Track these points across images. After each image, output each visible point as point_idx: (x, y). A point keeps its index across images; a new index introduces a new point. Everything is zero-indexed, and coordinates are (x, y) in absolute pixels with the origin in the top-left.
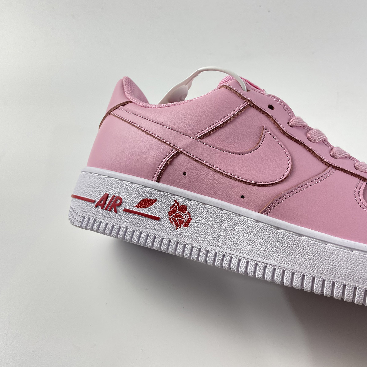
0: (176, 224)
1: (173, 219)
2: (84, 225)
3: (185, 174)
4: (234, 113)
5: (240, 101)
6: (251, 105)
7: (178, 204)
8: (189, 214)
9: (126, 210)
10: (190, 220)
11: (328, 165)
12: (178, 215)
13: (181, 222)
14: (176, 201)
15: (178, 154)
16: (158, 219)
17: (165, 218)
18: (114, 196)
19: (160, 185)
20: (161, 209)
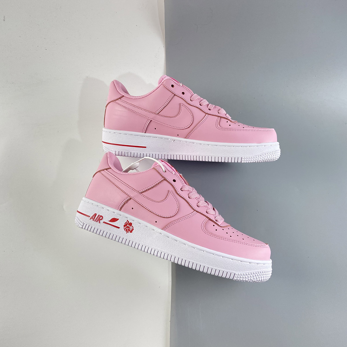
0: (127, 231)
1: (126, 229)
2: (84, 227)
3: (133, 209)
4: (157, 183)
5: (161, 177)
6: (165, 179)
7: (128, 222)
8: (133, 227)
9: (104, 222)
10: (133, 229)
11: (195, 210)
12: (128, 227)
13: (129, 230)
14: (127, 220)
15: (130, 199)
16: (119, 228)
17: (122, 227)
18: (99, 215)
19: (121, 213)
20: (120, 223)
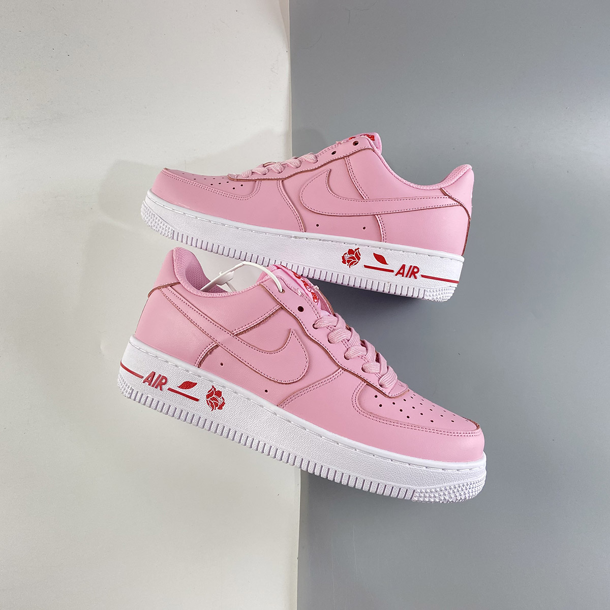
0: (212, 406)
1: (210, 401)
2: (133, 397)
3: (222, 364)
4: (267, 315)
5: (274, 304)
6: (282, 308)
7: (215, 389)
8: (223, 399)
9: (170, 389)
10: (223, 404)
11: (340, 367)
12: (214, 399)
13: (217, 405)
14: (213, 386)
15: (217, 346)
16: (197, 400)
17: (203, 400)
18: (160, 375)
19: (200, 371)
20: (200, 391)
